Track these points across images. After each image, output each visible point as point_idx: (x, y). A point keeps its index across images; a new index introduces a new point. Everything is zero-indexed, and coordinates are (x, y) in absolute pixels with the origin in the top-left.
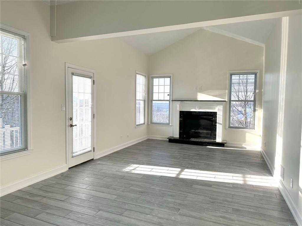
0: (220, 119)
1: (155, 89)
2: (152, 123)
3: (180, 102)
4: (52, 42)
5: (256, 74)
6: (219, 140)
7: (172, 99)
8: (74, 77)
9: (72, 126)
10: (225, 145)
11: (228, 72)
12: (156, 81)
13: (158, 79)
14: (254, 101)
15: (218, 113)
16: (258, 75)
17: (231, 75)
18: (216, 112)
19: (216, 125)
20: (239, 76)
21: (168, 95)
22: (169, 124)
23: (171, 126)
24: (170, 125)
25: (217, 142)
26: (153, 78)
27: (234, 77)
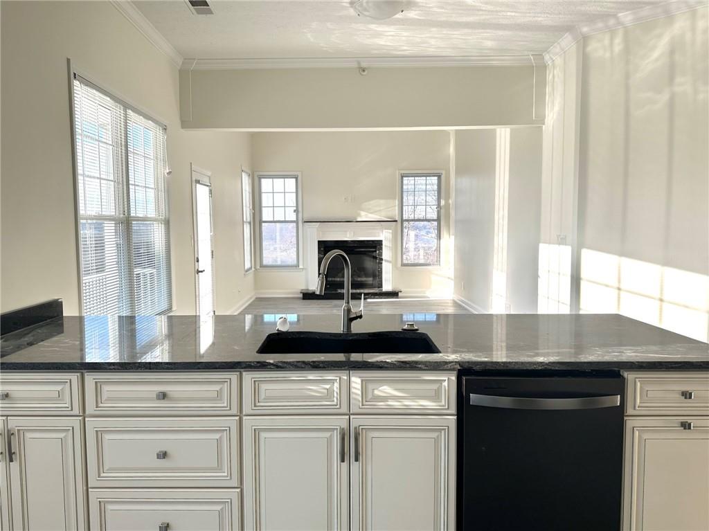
0: (386, 254)
1: (266, 200)
2: (262, 266)
3: (319, 223)
4: (182, 130)
5: (439, 177)
6: (387, 287)
7: (303, 219)
8: (198, 185)
9: (198, 272)
10: (400, 294)
11: (397, 172)
12: (266, 184)
13: (271, 180)
14: (438, 220)
15: (384, 243)
16: (443, 177)
17: (402, 177)
18: (382, 241)
19: (382, 263)
20: (413, 178)
21: (295, 211)
22: (297, 266)
23: (302, 269)
24: (301, 267)
25: (384, 290)
26: (260, 178)
27: (406, 180)
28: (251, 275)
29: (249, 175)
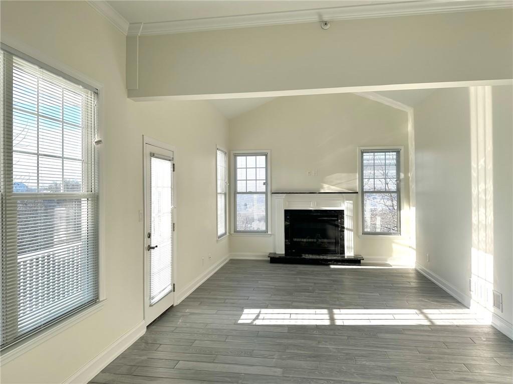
0: (348, 223)
1: (240, 174)
2: (236, 231)
3: (285, 194)
4: (128, 99)
5: (398, 152)
6: (349, 253)
7: (271, 191)
9: (150, 248)
10: (362, 261)
11: (358, 148)
12: (241, 161)
13: (245, 157)
14: (398, 191)
15: (345, 213)
16: (402, 152)
17: (362, 153)
18: (343, 210)
19: (344, 231)
20: (373, 154)
21: (264, 184)
22: (266, 232)
23: (271, 235)
24: (269, 233)
25: (346, 257)
26: (236, 155)
27: (366, 156)
28: (225, 240)
29: (225, 154)
